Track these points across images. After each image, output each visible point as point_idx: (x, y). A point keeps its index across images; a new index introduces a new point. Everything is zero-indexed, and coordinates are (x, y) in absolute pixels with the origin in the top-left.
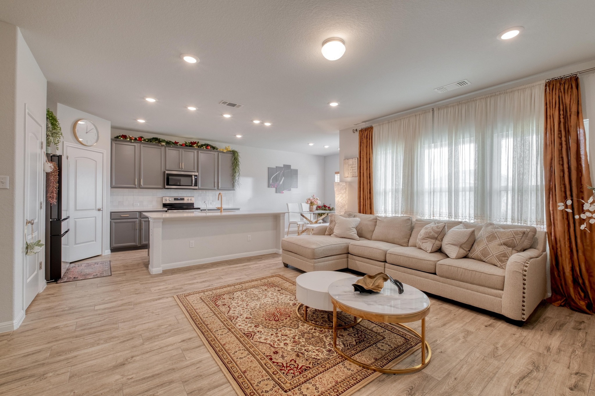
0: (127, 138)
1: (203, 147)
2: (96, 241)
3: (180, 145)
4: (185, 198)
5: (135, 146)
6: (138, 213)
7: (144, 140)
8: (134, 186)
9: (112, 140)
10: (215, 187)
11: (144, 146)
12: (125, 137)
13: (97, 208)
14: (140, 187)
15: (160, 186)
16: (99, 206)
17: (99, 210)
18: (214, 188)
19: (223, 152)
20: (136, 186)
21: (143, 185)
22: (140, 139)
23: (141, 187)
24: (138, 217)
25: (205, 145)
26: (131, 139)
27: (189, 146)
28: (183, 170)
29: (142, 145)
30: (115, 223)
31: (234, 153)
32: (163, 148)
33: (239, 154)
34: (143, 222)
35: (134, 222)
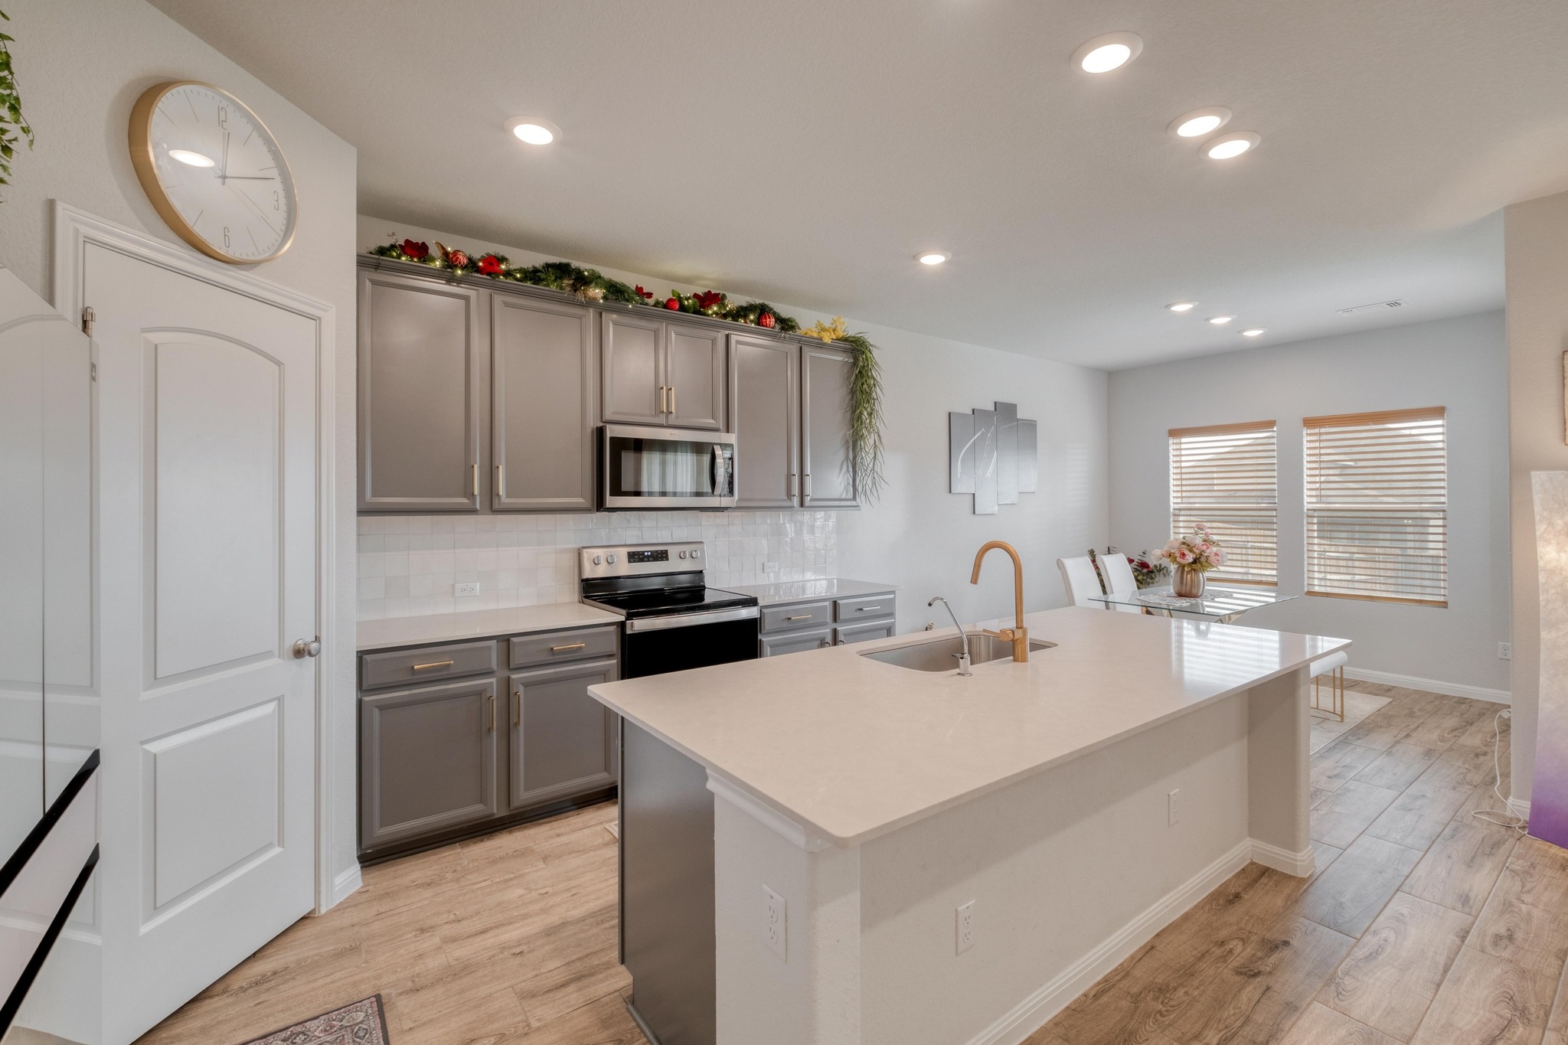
0: (433, 260)
1: (745, 317)
2: (281, 842)
3: (657, 304)
4: (673, 552)
5: (467, 298)
6: (493, 643)
7: (508, 274)
8: (465, 500)
9: (363, 263)
10: (790, 495)
11: (507, 304)
12: (419, 251)
13: (290, 643)
14: (494, 508)
15: (579, 501)
16: (301, 632)
17: (299, 653)
18: (788, 504)
19: (819, 344)
20: (474, 503)
21: (508, 496)
22: (489, 268)
23: (496, 506)
24: (494, 666)
25: (750, 308)
26: (450, 261)
27: (694, 313)
28: (672, 420)
29: (499, 299)
30: (383, 707)
31: (856, 349)
32: (591, 313)
33: (877, 355)
34: (521, 690)
35: (479, 693)
